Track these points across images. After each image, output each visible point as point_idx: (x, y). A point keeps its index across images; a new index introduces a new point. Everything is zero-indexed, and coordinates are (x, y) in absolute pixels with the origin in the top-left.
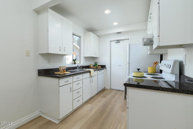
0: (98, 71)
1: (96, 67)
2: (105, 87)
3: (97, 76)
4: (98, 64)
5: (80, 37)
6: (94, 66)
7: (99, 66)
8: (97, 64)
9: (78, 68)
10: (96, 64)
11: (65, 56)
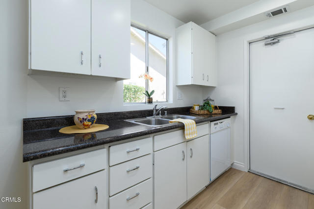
0: (213, 123)
1: (208, 111)
2: (232, 164)
3: (207, 138)
4: (213, 104)
5: (167, 39)
6: (202, 109)
7: (216, 108)
8: (211, 102)
9: (158, 114)
10: (207, 103)
11: (119, 82)
